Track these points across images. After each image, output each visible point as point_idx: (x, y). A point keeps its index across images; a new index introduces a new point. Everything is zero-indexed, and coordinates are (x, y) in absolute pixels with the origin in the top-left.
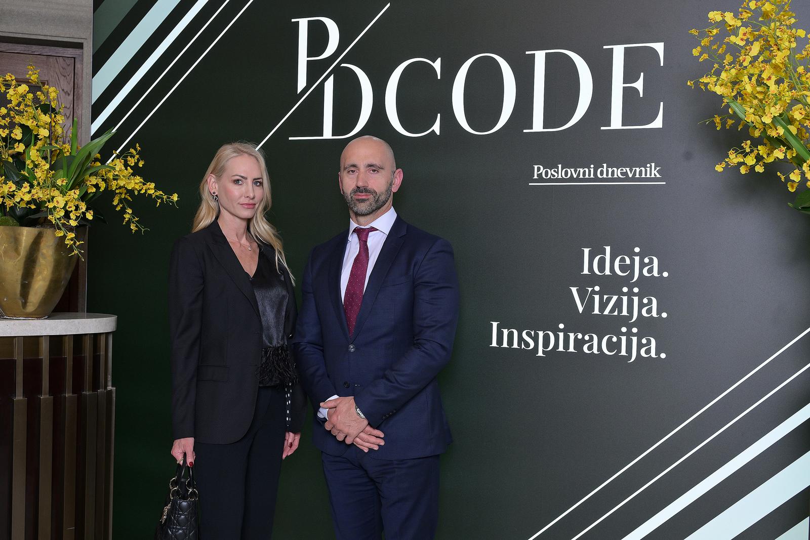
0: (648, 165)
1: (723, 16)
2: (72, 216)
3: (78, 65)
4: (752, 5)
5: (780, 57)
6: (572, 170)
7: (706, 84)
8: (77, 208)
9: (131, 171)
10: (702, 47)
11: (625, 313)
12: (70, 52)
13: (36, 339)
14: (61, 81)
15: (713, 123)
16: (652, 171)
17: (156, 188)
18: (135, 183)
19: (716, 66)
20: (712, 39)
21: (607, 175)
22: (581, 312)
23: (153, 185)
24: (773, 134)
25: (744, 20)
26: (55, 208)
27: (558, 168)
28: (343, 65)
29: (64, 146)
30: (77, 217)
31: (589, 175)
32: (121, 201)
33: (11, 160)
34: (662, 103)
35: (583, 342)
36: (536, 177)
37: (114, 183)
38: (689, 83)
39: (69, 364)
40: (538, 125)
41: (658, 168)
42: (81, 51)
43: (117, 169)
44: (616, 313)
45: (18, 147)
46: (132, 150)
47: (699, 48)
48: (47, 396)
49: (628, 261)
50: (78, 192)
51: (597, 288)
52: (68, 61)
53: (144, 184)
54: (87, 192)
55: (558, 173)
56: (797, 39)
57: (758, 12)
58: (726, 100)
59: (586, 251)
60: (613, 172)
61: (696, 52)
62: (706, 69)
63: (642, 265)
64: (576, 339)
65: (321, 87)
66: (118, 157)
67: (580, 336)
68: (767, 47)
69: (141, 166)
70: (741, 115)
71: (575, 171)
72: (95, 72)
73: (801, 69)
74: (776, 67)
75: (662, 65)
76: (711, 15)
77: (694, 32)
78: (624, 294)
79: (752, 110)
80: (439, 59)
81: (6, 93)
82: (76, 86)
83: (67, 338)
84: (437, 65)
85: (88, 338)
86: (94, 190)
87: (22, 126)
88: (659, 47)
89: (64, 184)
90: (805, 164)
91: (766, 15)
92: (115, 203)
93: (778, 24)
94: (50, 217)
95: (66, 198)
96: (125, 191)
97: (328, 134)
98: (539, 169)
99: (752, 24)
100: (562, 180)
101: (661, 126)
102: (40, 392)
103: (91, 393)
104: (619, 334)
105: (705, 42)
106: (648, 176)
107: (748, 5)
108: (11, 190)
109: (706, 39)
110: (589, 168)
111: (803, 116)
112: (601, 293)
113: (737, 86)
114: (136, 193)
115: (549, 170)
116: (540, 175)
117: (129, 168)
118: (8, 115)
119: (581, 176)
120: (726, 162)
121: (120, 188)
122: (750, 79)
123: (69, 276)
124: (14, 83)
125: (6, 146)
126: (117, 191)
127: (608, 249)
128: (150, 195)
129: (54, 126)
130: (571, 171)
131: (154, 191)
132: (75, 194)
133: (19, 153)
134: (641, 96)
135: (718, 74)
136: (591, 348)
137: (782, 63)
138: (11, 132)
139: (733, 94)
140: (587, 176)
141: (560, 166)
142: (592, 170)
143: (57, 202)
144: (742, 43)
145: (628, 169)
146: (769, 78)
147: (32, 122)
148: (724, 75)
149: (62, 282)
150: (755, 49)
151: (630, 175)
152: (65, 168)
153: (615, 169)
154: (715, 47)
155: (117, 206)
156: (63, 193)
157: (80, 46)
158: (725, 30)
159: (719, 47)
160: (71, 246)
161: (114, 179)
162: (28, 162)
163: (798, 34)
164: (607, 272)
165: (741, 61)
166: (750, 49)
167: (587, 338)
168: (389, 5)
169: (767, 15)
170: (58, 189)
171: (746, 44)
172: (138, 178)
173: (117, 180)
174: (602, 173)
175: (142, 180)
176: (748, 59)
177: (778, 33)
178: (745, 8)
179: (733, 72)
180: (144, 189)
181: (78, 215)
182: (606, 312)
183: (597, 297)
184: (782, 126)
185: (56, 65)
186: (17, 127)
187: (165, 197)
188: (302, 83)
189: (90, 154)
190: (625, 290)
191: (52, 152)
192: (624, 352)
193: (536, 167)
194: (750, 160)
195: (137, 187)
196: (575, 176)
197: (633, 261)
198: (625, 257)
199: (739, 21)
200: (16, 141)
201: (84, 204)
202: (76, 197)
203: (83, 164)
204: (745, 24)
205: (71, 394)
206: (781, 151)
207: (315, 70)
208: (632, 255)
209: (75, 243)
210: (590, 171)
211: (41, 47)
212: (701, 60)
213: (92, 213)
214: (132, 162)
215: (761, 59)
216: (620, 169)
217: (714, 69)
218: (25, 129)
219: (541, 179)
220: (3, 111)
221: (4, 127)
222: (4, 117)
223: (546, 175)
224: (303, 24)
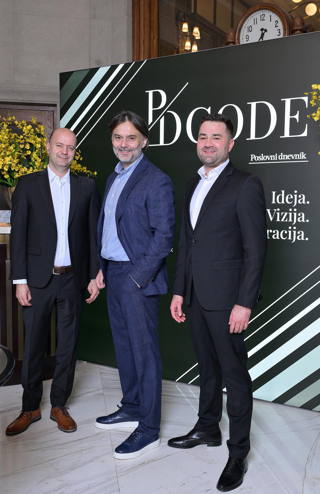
0: (301, 153)
1: (318, 87)
3: (54, 115)
6: (268, 156)
9: (76, 162)
11: (290, 220)
12: (51, 108)
14: (48, 122)
16: (303, 156)
17: (87, 169)
18: (78, 167)
21: (283, 158)
22: (271, 220)
23: (85, 168)
28: (168, 111)
31: (275, 159)
33: (25, 158)
34: (307, 125)
35: (272, 234)
36: (252, 160)
38: (308, 116)
40: (253, 137)
41: (305, 155)
42: (56, 108)
44: (287, 221)
45: (28, 152)
47: (313, 100)
49: (292, 197)
51: (278, 210)
52: (50, 113)
53: (82, 168)
55: (261, 158)
59: (274, 193)
60: (285, 157)
61: (311, 102)
63: (298, 199)
64: (269, 232)
65: (159, 122)
67: (271, 231)
69: (81, 160)
71: (269, 157)
72: (61, 118)
75: (307, 107)
76: (313, 86)
78: (290, 212)
80: (210, 107)
81: (22, 129)
82: (54, 124)
84: (209, 110)
87: (30, 143)
88: (306, 99)
97: (162, 143)
98: (253, 156)
100: (263, 161)
101: (306, 136)
104: (288, 230)
106: (301, 158)
108: (25, 171)
110: (275, 155)
112: (280, 212)
114: (79, 172)
115: (257, 157)
116: (254, 159)
118: (23, 138)
124: (26, 124)
125: (23, 152)
127: (283, 192)
128: (85, 172)
129: (43, 143)
130: (267, 157)
133: (28, 155)
134: (298, 122)
136: (276, 236)
138: (25, 146)
141: (262, 155)
142: (276, 156)
145: (292, 155)
147: (34, 141)
151: (293, 158)
153: (286, 155)
157: (55, 105)
162: (32, 159)
164: (283, 202)
167: (274, 232)
168: (188, 83)
172: (79, 165)
174: (280, 157)
175: (81, 166)
182: (282, 220)
183: (278, 214)
185: (45, 115)
186: (27, 144)
187: (91, 173)
188: (150, 120)
190: (291, 210)
191: (42, 154)
192: (290, 238)
193: (252, 155)
195: (79, 169)
196: (269, 159)
197: (294, 197)
198: (290, 195)
200: (27, 150)
207: (156, 114)
208: (293, 194)
210: (275, 157)
211: (38, 106)
214: (77, 158)
216: (288, 155)
218: (31, 145)
219: (254, 161)
220: (22, 137)
221: (22, 144)
222: (22, 140)
223: (256, 159)
224: (151, 93)
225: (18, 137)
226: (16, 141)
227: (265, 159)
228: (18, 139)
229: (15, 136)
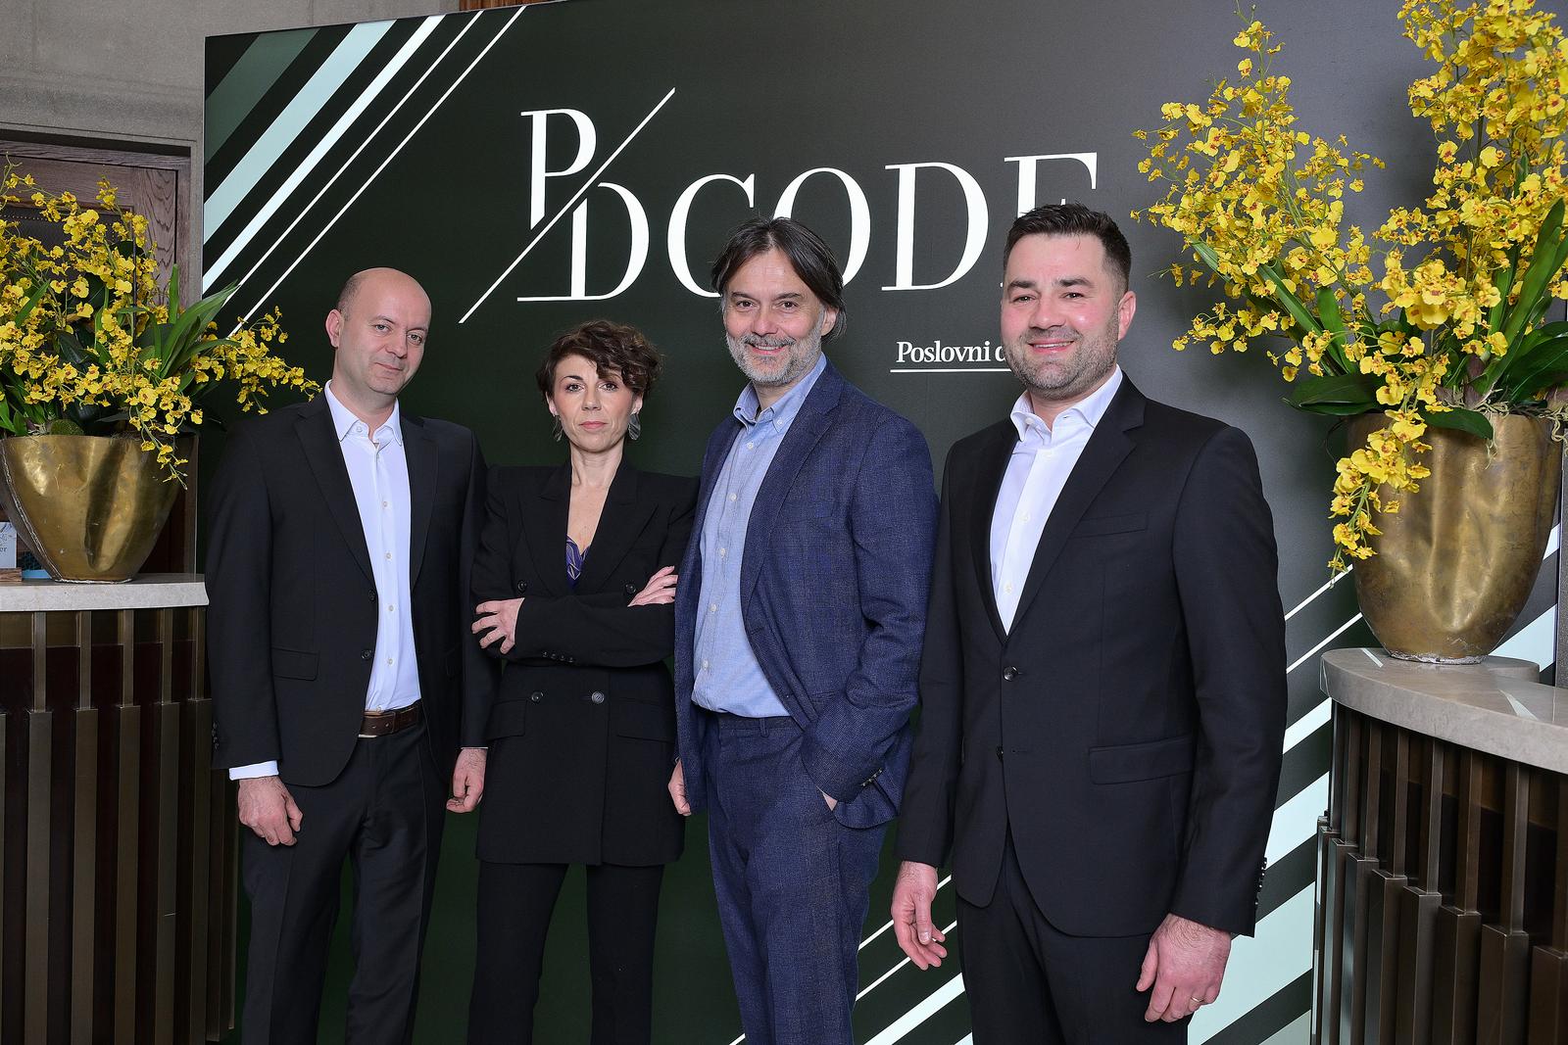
1: (1185, 111)
2: (169, 418)
3: (182, 183)
4: (1229, 94)
5: (1270, 174)
6: (957, 349)
7: (1159, 217)
8: (177, 406)
9: (267, 349)
10: (1153, 160)
12: (169, 162)
13: (112, 615)
14: (154, 207)
15: (1170, 276)
17: (307, 376)
18: (273, 368)
19: (1174, 188)
20: (1167, 145)
23: (301, 372)
24: (1259, 291)
25: (1216, 117)
26: (141, 405)
27: (935, 346)
28: (601, 185)
29: (158, 308)
30: (177, 421)
31: (983, 357)
32: (250, 397)
33: (70, 330)
36: (901, 360)
37: (239, 368)
38: (1132, 215)
39: (167, 654)
42: (188, 160)
43: (244, 345)
45: (82, 310)
46: (268, 317)
47: (1148, 161)
48: (131, 705)
50: (177, 380)
52: (167, 176)
53: (287, 370)
54: (194, 381)
55: (935, 354)
56: (1296, 146)
57: (1236, 105)
58: (1188, 241)
61: (1143, 167)
62: (1159, 192)
66: (245, 327)
68: (1250, 160)
69: (283, 341)
70: (1212, 264)
71: (962, 351)
72: (208, 192)
73: (1301, 193)
74: (1265, 189)
75: (1094, 187)
76: (1166, 108)
77: (1140, 135)
79: (1228, 256)
80: (752, 177)
81: (61, 223)
82: (179, 215)
83: (162, 613)
84: (748, 186)
85: (196, 614)
86: (206, 378)
87: (89, 276)
88: (1090, 160)
89: (156, 368)
90: (1306, 338)
91: (1249, 109)
92: (241, 400)
93: (1267, 123)
94: (132, 420)
95: (160, 390)
96: (257, 381)
98: (905, 348)
99: (1225, 122)
100: (942, 365)
102: (118, 699)
103: (203, 699)
105: (1157, 151)
107: (1222, 94)
108: (70, 377)
109: (1158, 147)
110: (982, 346)
111: (1304, 265)
113: (1205, 220)
114: (274, 384)
115: (921, 350)
116: (907, 357)
117: (262, 344)
118: (65, 258)
119: (971, 359)
120: (1189, 336)
121: (249, 375)
122: (1225, 207)
123: (165, 515)
124: (74, 207)
125: (63, 308)
126: (244, 381)
128: (297, 387)
129: (141, 277)
130: (955, 352)
131: (302, 381)
132: (173, 384)
133: (84, 320)
135: (1176, 200)
137: (1273, 183)
138: (71, 286)
139: (1199, 231)
140: (979, 359)
141: (938, 343)
142: (987, 349)
143: (145, 396)
144: (1213, 153)
146: (1254, 206)
147: (105, 270)
148: (1185, 202)
149: (153, 524)
150: (1233, 161)
152: (158, 344)
154: (1172, 159)
155: (244, 404)
156: (154, 383)
157: (184, 152)
158: (1189, 132)
159: (1178, 160)
160: (167, 466)
161: (239, 362)
162: (98, 333)
163: (1298, 139)
165: (1212, 180)
166: (1226, 162)
168: (673, 91)
169: (1251, 110)
170: (146, 376)
171: (1219, 155)
172: (277, 359)
173: (243, 362)
175: (283, 363)
176: (1222, 177)
177: (1268, 138)
178: (1216, 98)
179: (1200, 196)
180: (287, 377)
181: (179, 417)
184: (1273, 279)
185: (147, 181)
188: (537, 212)
189: (198, 321)
191: (137, 318)
193: (901, 344)
194: (1226, 333)
195: (276, 374)
196: (961, 359)
199: (1209, 118)
200: (79, 300)
201: (187, 399)
202: (175, 388)
203: (188, 337)
204: (1217, 124)
205: (169, 702)
206: (1271, 318)
209: (173, 461)
210: (983, 351)
211: (122, 153)
212: (1150, 179)
213: (201, 413)
214: (268, 334)
215: (1241, 176)
217: (1171, 193)
218: (94, 281)
219: (908, 363)
220: (58, 252)
221: (59, 278)
222: (58, 262)
223: (917, 357)
224: (539, 119)
225: (45, 252)
226: (37, 268)
227: (948, 356)
228: (42, 258)
229: (33, 248)
